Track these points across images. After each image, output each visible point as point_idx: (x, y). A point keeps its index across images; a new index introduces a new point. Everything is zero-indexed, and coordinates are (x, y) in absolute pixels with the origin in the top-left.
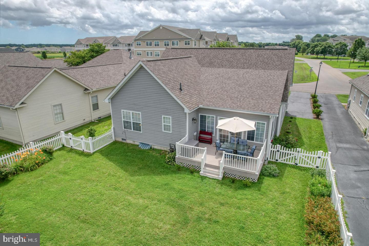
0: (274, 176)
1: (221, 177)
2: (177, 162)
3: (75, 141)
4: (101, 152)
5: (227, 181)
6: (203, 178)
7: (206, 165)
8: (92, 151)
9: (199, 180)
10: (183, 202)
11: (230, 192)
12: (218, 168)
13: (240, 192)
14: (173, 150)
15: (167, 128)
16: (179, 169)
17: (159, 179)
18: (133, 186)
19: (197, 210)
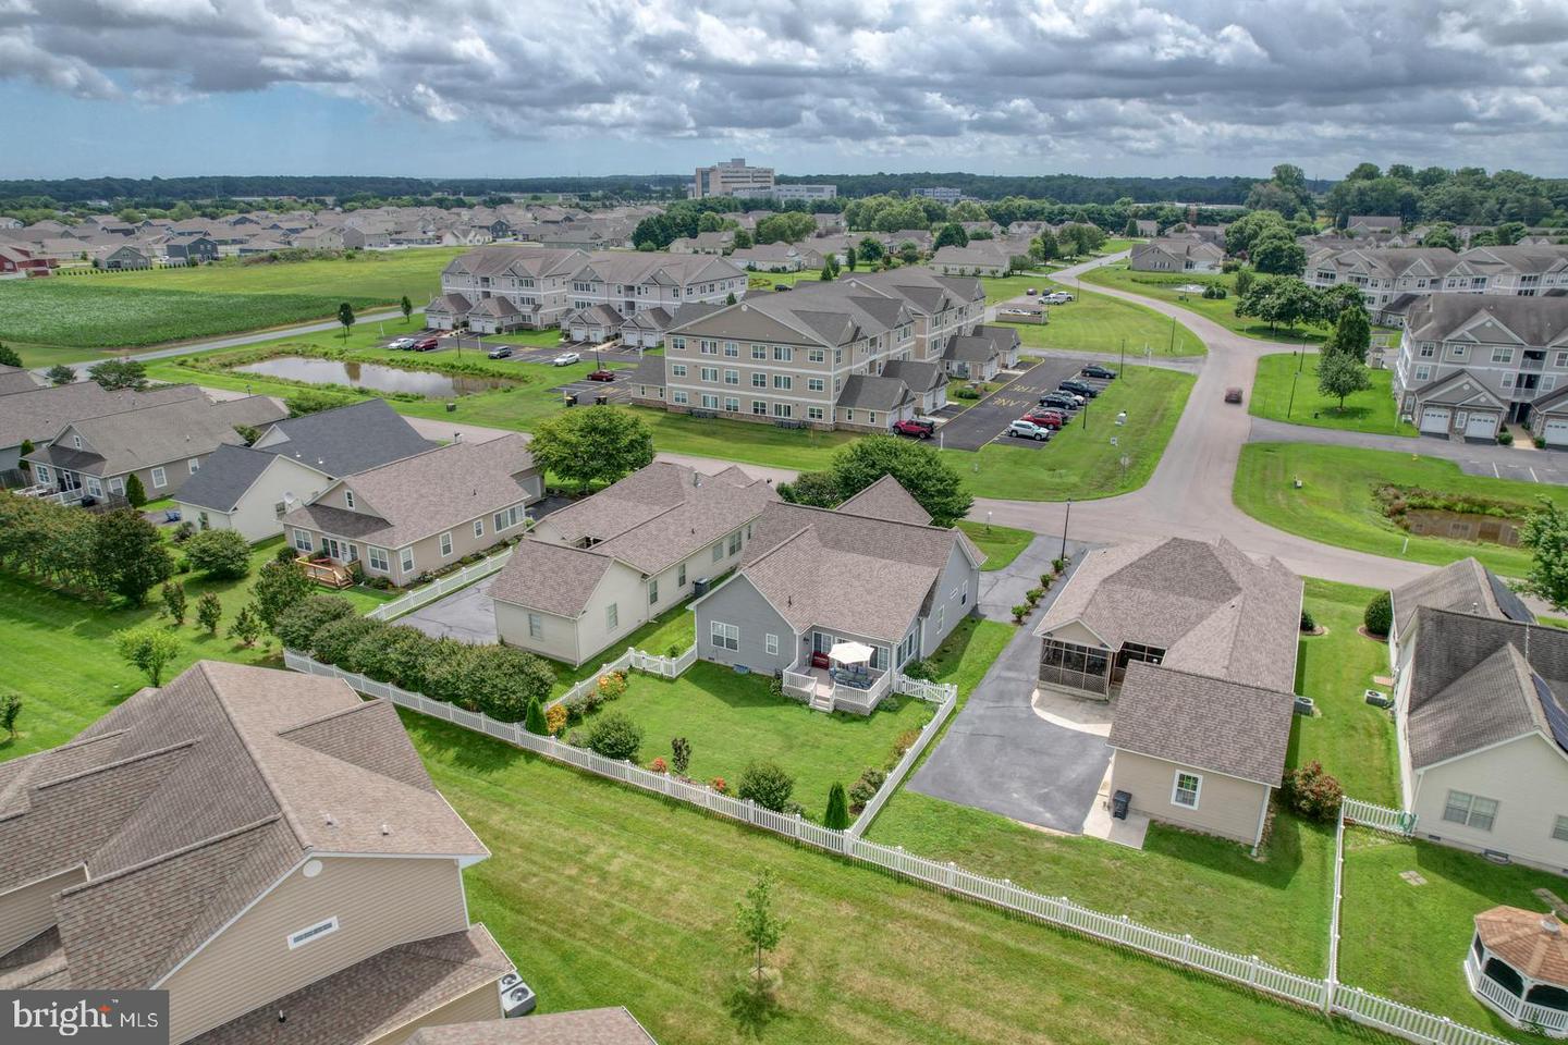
0: (890, 711)
1: (831, 709)
2: (784, 693)
3: (649, 662)
4: (685, 675)
5: (837, 715)
6: (812, 710)
7: (817, 697)
8: (674, 675)
9: (807, 713)
10: (788, 732)
11: (838, 724)
12: (827, 700)
13: (848, 725)
14: (779, 677)
15: (772, 649)
16: (787, 701)
17: (765, 711)
18: (737, 717)
19: (802, 738)
